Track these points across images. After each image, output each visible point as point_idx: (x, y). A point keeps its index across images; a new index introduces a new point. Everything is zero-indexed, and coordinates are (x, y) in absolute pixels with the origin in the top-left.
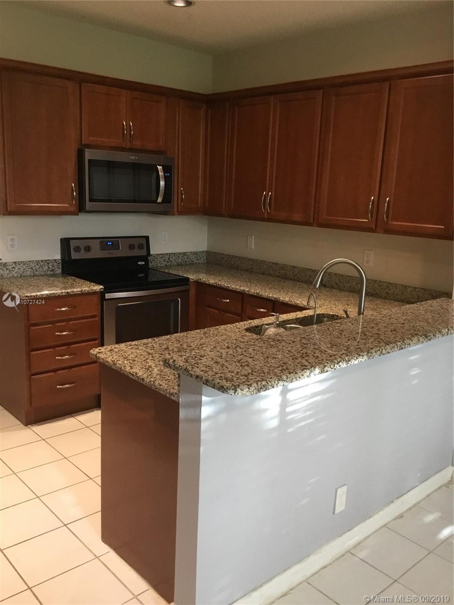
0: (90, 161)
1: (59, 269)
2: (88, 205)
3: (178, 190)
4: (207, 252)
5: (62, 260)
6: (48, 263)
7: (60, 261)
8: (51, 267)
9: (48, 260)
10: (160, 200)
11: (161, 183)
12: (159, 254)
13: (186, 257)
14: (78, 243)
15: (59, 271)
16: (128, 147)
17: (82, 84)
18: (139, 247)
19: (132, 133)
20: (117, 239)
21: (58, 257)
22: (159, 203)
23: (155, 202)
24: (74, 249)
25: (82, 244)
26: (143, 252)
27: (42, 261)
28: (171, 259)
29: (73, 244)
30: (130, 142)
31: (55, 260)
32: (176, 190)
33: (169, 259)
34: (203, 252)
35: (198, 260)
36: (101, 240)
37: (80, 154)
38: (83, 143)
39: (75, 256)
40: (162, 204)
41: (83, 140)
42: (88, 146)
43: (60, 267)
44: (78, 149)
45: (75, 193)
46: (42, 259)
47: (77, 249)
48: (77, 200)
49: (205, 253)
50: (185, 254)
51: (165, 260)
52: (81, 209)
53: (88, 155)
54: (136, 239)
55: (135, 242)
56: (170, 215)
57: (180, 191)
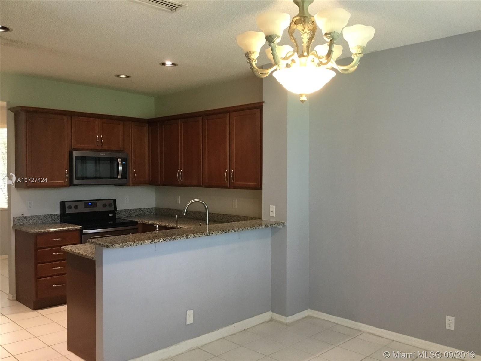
0: (76, 157)
1: (58, 220)
2: (75, 182)
3: (132, 171)
4: (155, 208)
5: (61, 214)
6: (52, 216)
7: (59, 215)
8: (53, 218)
9: (52, 214)
10: (119, 177)
11: (120, 167)
12: (123, 210)
13: (141, 211)
14: (70, 204)
15: (58, 221)
16: (100, 149)
17: (72, 117)
18: (109, 206)
19: (102, 141)
20: (95, 201)
21: (58, 212)
22: (119, 179)
23: (117, 178)
24: (68, 208)
25: (73, 205)
26: (112, 209)
27: (48, 215)
28: (131, 213)
29: (67, 205)
30: (101, 146)
31: (56, 214)
32: (131, 171)
33: (130, 212)
34: (153, 208)
35: (149, 213)
36: (85, 202)
37: (71, 154)
38: (73, 148)
39: (68, 211)
40: (121, 180)
41: (73, 146)
42: (76, 149)
43: (59, 218)
44: (70, 151)
45: (67, 175)
46: (48, 214)
47: (70, 207)
48: (69, 179)
49: (154, 208)
50: (140, 209)
51: (127, 213)
52: (71, 184)
53: (75, 154)
54: (108, 201)
55: (107, 203)
56: (127, 186)
57: (133, 172)
